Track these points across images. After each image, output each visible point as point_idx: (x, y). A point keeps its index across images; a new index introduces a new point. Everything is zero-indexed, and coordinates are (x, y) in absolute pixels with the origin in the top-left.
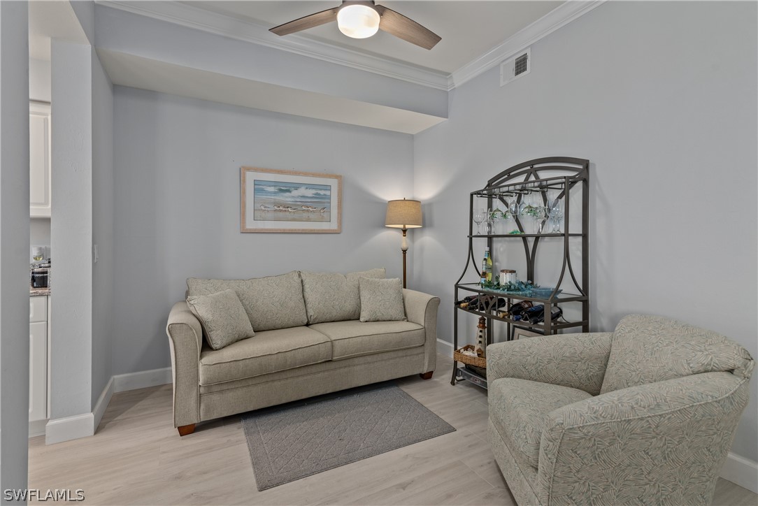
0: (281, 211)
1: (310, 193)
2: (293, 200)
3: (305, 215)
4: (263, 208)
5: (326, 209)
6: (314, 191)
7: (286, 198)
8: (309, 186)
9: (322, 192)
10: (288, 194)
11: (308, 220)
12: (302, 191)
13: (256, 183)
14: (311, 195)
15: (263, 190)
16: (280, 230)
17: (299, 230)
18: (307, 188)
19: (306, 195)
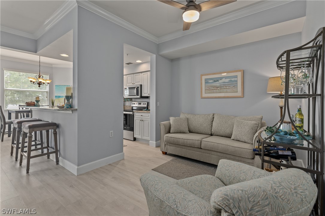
0: (214, 89)
1: (227, 80)
2: (220, 84)
3: (225, 90)
4: (208, 89)
5: (236, 86)
6: (229, 79)
7: (217, 84)
8: (226, 77)
9: (233, 79)
10: (217, 82)
11: (227, 92)
12: (224, 80)
13: (206, 80)
14: (228, 81)
15: (208, 82)
16: (214, 97)
17: (222, 97)
18: (225, 79)
19: (225, 82)
